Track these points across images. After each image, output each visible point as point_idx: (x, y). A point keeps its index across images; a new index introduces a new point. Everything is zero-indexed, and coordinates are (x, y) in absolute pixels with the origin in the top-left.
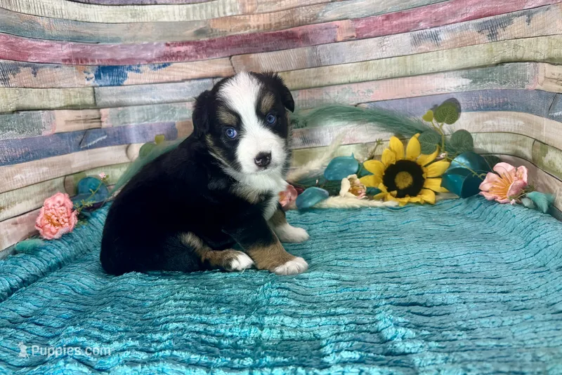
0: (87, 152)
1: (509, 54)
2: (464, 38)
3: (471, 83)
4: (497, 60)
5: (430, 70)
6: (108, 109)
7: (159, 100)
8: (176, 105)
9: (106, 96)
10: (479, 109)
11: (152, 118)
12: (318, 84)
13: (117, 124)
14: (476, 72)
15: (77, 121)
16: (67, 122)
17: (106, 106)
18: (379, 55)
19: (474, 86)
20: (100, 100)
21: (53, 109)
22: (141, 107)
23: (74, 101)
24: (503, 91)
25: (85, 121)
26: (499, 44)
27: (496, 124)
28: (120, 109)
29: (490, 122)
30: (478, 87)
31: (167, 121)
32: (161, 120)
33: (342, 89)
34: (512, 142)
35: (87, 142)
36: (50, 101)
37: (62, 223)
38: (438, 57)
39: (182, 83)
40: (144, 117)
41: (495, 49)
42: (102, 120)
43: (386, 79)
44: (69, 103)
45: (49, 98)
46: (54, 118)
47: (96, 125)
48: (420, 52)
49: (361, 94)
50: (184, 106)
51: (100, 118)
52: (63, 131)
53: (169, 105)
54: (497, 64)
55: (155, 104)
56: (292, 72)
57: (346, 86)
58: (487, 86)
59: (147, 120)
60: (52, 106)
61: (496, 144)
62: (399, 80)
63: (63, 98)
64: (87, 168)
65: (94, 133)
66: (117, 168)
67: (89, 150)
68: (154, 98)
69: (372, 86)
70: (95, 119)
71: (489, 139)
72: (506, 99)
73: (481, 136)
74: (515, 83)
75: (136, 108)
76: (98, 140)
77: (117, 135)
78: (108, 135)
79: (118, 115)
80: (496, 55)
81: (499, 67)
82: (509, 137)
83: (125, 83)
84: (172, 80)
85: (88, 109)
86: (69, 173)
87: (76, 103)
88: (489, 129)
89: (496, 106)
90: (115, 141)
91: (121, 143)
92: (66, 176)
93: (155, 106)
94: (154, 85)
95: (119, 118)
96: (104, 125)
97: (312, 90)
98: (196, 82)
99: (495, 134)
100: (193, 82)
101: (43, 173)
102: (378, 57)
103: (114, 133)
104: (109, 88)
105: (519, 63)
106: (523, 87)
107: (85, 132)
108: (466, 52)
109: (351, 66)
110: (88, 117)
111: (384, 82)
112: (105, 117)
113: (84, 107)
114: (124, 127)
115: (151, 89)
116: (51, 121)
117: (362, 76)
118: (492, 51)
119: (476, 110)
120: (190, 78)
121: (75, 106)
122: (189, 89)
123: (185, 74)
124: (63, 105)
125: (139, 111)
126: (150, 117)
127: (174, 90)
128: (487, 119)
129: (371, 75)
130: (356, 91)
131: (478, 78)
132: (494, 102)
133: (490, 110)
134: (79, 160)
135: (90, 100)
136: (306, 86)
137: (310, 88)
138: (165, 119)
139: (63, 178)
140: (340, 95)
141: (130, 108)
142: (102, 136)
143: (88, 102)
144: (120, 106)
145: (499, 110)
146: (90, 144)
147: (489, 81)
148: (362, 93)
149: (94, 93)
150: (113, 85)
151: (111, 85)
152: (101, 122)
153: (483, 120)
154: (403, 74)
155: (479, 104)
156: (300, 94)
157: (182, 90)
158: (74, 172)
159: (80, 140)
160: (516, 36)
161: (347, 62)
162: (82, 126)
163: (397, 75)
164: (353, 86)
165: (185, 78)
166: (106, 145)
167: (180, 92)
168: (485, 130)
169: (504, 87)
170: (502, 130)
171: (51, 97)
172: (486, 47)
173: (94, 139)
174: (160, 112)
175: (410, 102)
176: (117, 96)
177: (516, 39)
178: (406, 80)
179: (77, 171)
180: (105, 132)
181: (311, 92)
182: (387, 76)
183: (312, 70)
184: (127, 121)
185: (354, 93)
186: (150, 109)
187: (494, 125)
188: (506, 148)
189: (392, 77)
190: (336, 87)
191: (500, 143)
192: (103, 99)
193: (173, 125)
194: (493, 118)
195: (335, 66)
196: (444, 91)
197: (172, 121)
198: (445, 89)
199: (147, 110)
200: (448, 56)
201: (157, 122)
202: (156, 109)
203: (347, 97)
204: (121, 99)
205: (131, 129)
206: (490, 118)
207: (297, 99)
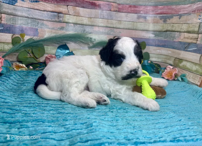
1: (170, 28)
2: (154, 20)
4: (165, 30)
5: (142, 29)
6: (6, 15)
7: (31, 17)
8: (40, 21)
9: (6, 8)
10: (156, 46)
11: (27, 24)
13: (9, 23)
14: (157, 33)
17: (5, 13)
18: (125, 19)
19: (155, 37)
20: (2, 9)
22: (22, 18)
24: (165, 41)
26: (166, 25)
27: (160, 51)
28: (11, 16)
29: (158, 51)
30: (157, 38)
31: (34, 27)
32: (31, 26)
33: (111, 30)
34: (165, 58)
38: (145, 25)
39: (43, 12)
41: (165, 26)
42: (2, 19)
43: (127, 29)
48: (139, 22)
49: (117, 33)
50: (43, 22)
53: (36, 20)
54: (164, 31)
55: (29, 18)
56: (92, 19)
57: (112, 29)
58: (160, 38)
59: (25, 25)
62: (131, 31)
66: (6, 44)
68: (29, 15)
72: (165, 44)
73: (153, 55)
74: (170, 38)
77: (8, 29)
78: (4, 27)
79: (10, 19)
80: (165, 28)
81: (165, 32)
83: (16, 4)
84: (39, 9)
89: (161, 46)
90: (7, 31)
91: (9, 33)
93: (29, 19)
94: (30, 9)
95: (10, 21)
96: (3, 22)
97: (99, 27)
98: (50, 13)
99: (159, 55)
100: (48, 13)
102: (125, 20)
103: (7, 27)
104: (7, 4)
105: (173, 32)
106: (173, 40)
108: (154, 25)
109: (115, 22)
112: (4, 18)
114: (12, 25)
115: (29, 11)
117: (118, 26)
118: (163, 27)
119: (154, 46)
120: (47, 10)
122: (46, 15)
123: (45, 8)
125: (21, 20)
126: (26, 24)
127: (39, 14)
129: (122, 26)
130: (115, 31)
131: (157, 35)
132: (161, 44)
133: (159, 47)
136: (97, 25)
137: (98, 26)
140: (109, 31)
141: (17, 17)
144: (12, 15)
145: (162, 47)
147: (161, 36)
150: (10, 4)
151: (8, 4)
153: (156, 50)
154: (132, 28)
155: (156, 44)
157: (43, 15)
160: (174, 23)
161: (114, 19)
164: (115, 29)
165: (45, 10)
166: (2, 32)
167: (42, 16)
168: (156, 53)
169: (166, 39)
170: (162, 54)
172: (162, 25)
174: (31, 22)
176: (10, 9)
177: (173, 23)
178: (133, 31)
180: (3, 25)
181: (99, 28)
182: (127, 28)
183: (101, 19)
184: (14, 23)
185: (114, 32)
186: (27, 20)
187: (159, 52)
188: (162, 60)
189: (129, 29)
190: (109, 28)
191: (160, 58)
192: (3, 9)
193: (37, 30)
194: (160, 50)
195: (109, 20)
196: (145, 38)
197: (36, 27)
198: (145, 37)
199: (25, 20)
200: (148, 25)
201: (29, 26)
202: (29, 21)
203: (112, 33)
204: (13, 12)
205: (16, 27)
206: (158, 49)
207: (93, 30)
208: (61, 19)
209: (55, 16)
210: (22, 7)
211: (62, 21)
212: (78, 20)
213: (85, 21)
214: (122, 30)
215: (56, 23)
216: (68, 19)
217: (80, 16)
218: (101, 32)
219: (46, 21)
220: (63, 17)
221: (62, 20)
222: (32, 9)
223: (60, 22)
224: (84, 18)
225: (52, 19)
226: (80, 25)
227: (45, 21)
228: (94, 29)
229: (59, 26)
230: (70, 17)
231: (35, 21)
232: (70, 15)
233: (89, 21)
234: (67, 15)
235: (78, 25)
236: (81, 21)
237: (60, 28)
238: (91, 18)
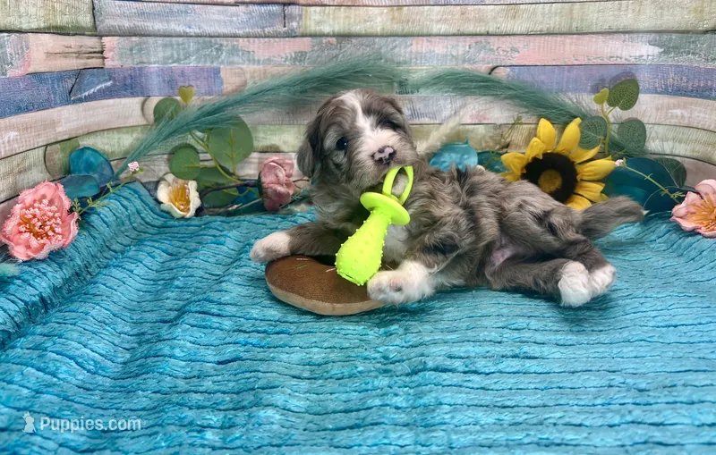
0: (81, 106)
3: (661, 53)
4: (708, 25)
5: (605, 27)
6: (117, 38)
7: (197, 31)
8: (224, 42)
9: (113, 16)
10: (665, 92)
11: (186, 59)
12: (442, 31)
13: (129, 63)
14: (671, 39)
15: (65, 55)
16: (49, 54)
17: (111, 33)
19: (664, 57)
20: (102, 22)
21: (26, 32)
22: (168, 39)
23: (61, 20)
24: (708, 71)
25: (79, 54)
27: (686, 115)
28: (134, 39)
29: (678, 112)
30: (671, 60)
31: (208, 64)
32: (199, 62)
33: (476, 43)
34: (707, 143)
35: (80, 90)
36: (20, 17)
37: (51, 233)
38: (620, 9)
39: (234, 8)
40: (172, 56)
41: (707, 10)
42: (105, 54)
43: (541, 34)
44: (52, 23)
45: (19, 12)
46: (28, 48)
47: (95, 62)
49: (501, 53)
50: (235, 43)
51: (102, 52)
52: (42, 70)
53: (213, 40)
54: (706, 32)
55: (191, 36)
56: (405, 9)
57: (482, 39)
58: (683, 60)
59: (178, 61)
60: (25, 26)
61: (680, 142)
62: (559, 38)
63: (42, 13)
64: (80, 132)
65: (93, 75)
66: (127, 133)
67: (85, 104)
68: (190, 27)
69: (519, 43)
70: (94, 52)
71: (671, 135)
72: (710, 83)
73: (660, 129)
75: (160, 40)
76: (98, 87)
77: (128, 81)
78: (115, 80)
79: (131, 50)
80: (707, 17)
81: (708, 36)
82: (703, 136)
84: (220, 1)
85: (84, 35)
86: (53, 141)
87: (64, 24)
88: (674, 121)
89: (692, 91)
90: (126, 90)
91: (133, 95)
92: (47, 145)
93: (190, 39)
94: (190, 6)
95: (132, 54)
96: (109, 64)
97: (433, 39)
98: (256, 8)
99: (682, 129)
100: (251, 7)
101: (9, 142)
103: (125, 78)
107: (79, 74)
108: (661, 8)
109: (492, 10)
110: (84, 49)
111: (538, 38)
112: (110, 50)
113: (77, 31)
114: (140, 69)
115: (186, 12)
116: (23, 51)
117: (507, 26)
118: (701, 11)
119: (661, 93)
120: (247, 1)
121: (62, 28)
122: (245, 18)
124: (42, 25)
125: (165, 46)
126: (182, 57)
127: (222, 17)
128: (675, 107)
129: (519, 26)
130: (495, 48)
131: (673, 47)
132: (690, 85)
133: (681, 95)
134: (68, 119)
135: (86, 20)
136: (425, 31)
137: (429, 35)
138: (205, 61)
139: (43, 148)
140: (472, 50)
141: (151, 40)
142: (106, 81)
143: (84, 25)
144: (135, 35)
145: (695, 97)
146: (87, 94)
147: (689, 53)
148: (504, 51)
149: (94, 9)
152: (104, 58)
153: (669, 108)
154: (564, 30)
155: (666, 85)
156: (414, 42)
157: (235, 19)
158: (60, 139)
159: (70, 86)
161: (487, 2)
162: (74, 64)
163: (556, 31)
164: (492, 39)
165: (239, 0)
166: (111, 97)
167: (231, 22)
168: (667, 121)
169: (711, 65)
170: (695, 125)
171: (22, 10)
173: (92, 85)
174: (198, 50)
175: (569, 71)
176: (129, 17)
178: (568, 39)
179: (66, 137)
180: (111, 75)
181: (430, 42)
182: (541, 31)
183: (437, 8)
184: (145, 60)
185: (491, 50)
186: (183, 44)
187: (683, 117)
188: (693, 151)
189: (549, 34)
190: (468, 39)
191: (687, 142)
192: (107, 21)
193: (217, 72)
194: (684, 107)
195: (469, 8)
196: (619, 61)
197: (215, 65)
198: (621, 58)
199: (178, 45)
200: (634, 11)
201: (192, 65)
202: (192, 45)
203: (482, 54)
204: (136, 23)
205: (151, 73)
206: (679, 107)
207: (409, 50)
208: (295, 24)
209: (271, 15)
210: (164, 4)
211: (299, 32)
212: (352, 20)
213: (379, 19)
214: (521, 38)
215: (277, 39)
216: (319, 23)
217: (361, 4)
218: (438, 55)
219: (246, 39)
220: (301, 16)
221: (299, 27)
222: (196, 6)
223: (291, 35)
224: (376, 10)
225: (263, 28)
226: (360, 39)
227: (241, 39)
228: (414, 48)
229: (287, 51)
230: (324, 13)
231: (211, 42)
232: (326, 5)
233: (393, 18)
234: (313, 8)
235: (354, 41)
236: (366, 21)
237: (293, 55)
238: (400, 7)
